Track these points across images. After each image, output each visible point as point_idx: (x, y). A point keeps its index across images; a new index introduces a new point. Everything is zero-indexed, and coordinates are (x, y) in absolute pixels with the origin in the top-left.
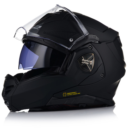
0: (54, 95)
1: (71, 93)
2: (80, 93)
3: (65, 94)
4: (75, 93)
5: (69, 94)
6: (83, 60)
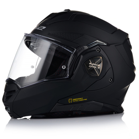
1: (77, 99)
2: (86, 99)
4: (81, 99)
5: (75, 100)
6: (90, 64)
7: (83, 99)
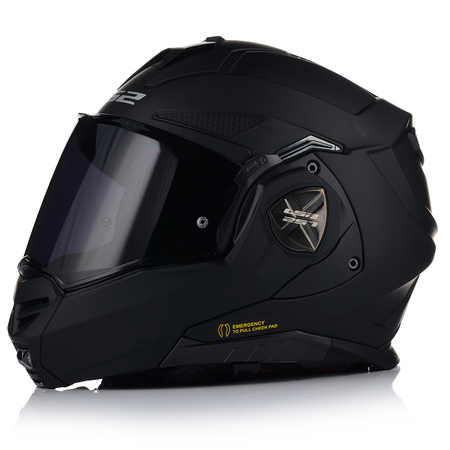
1: (245, 325)
4: (258, 326)
5: (239, 329)
6: (286, 211)
7: (265, 325)
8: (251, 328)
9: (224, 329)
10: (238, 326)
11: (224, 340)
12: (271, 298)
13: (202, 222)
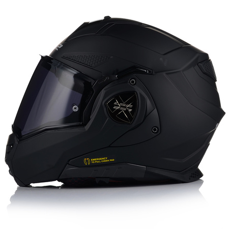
0: (69, 161)
1: (97, 159)
2: (113, 160)
3: (87, 160)
4: (104, 160)
5: (95, 161)
6: (115, 103)
7: (107, 159)
8: (101, 161)
9: (87, 161)
10: (94, 160)
11: (88, 166)
12: (109, 146)
13: (75, 108)
